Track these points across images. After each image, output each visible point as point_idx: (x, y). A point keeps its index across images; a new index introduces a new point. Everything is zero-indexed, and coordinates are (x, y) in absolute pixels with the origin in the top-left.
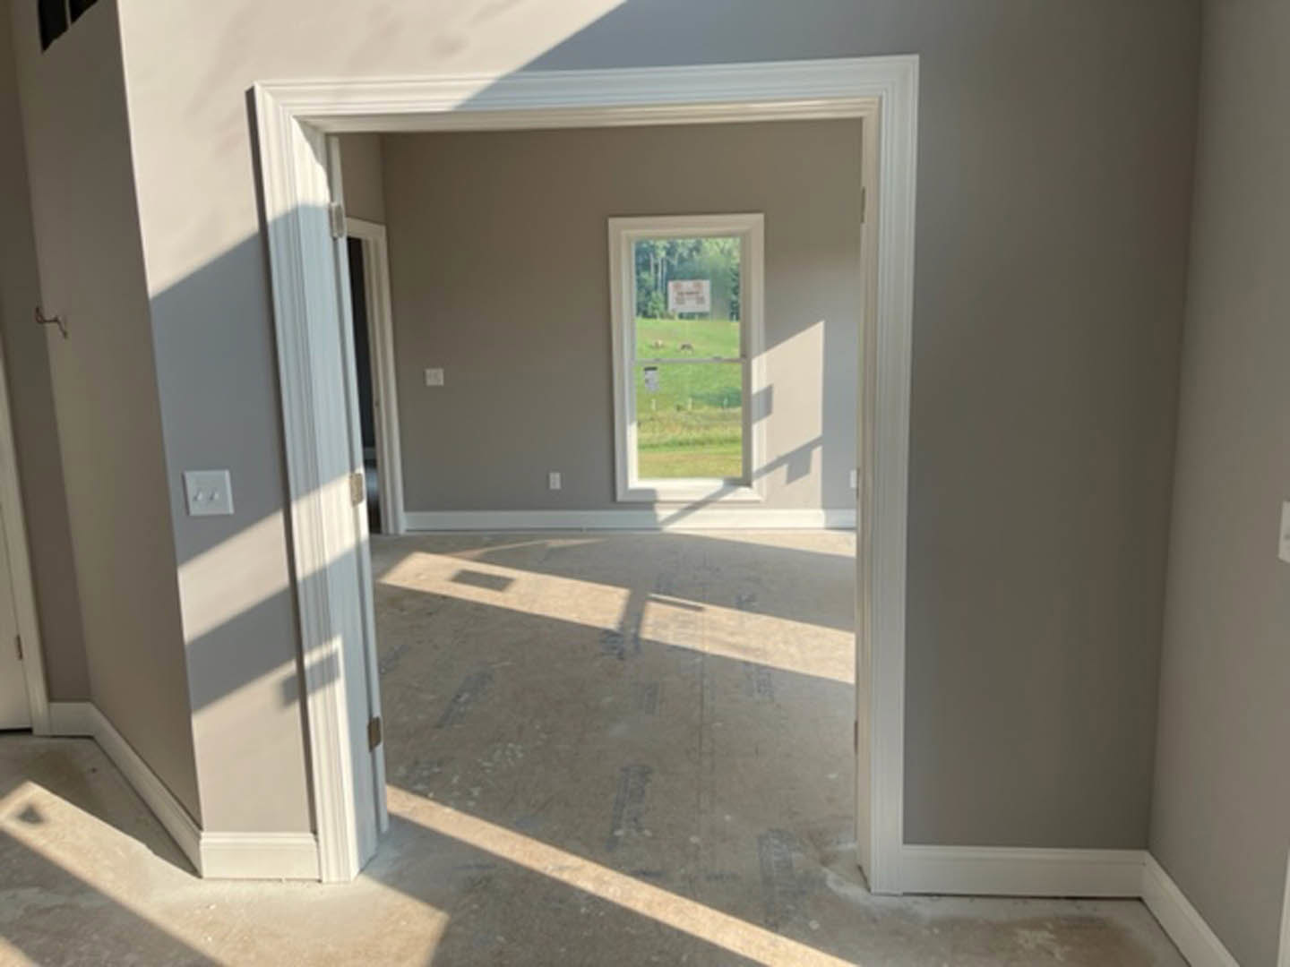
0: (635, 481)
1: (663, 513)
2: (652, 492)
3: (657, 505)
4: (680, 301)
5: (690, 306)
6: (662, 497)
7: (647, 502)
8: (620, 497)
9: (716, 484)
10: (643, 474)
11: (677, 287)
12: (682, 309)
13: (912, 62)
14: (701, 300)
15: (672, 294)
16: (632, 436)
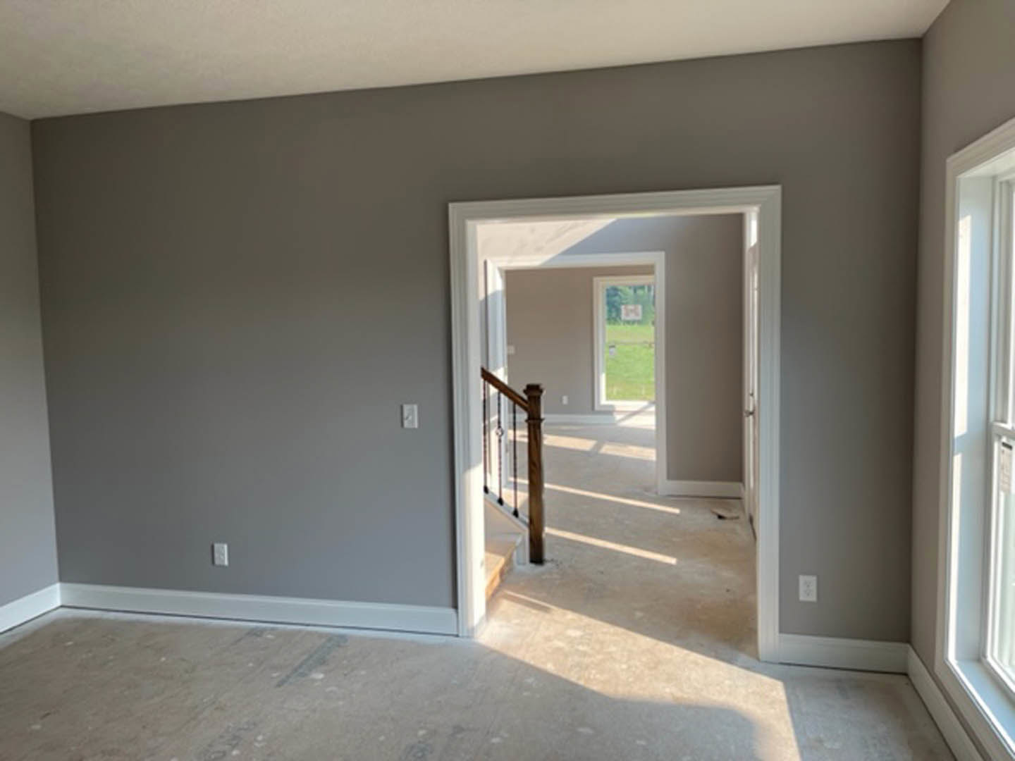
0: (603, 401)
1: (618, 417)
2: (612, 406)
3: (615, 414)
4: (627, 315)
5: (632, 317)
6: (617, 409)
7: (609, 412)
8: (597, 408)
9: (645, 403)
10: (609, 397)
11: (625, 308)
12: (628, 319)
13: (663, 254)
14: (637, 315)
15: (623, 312)
16: (603, 380)
